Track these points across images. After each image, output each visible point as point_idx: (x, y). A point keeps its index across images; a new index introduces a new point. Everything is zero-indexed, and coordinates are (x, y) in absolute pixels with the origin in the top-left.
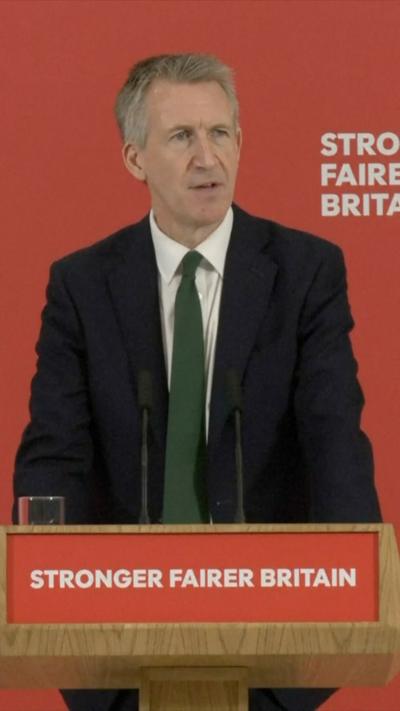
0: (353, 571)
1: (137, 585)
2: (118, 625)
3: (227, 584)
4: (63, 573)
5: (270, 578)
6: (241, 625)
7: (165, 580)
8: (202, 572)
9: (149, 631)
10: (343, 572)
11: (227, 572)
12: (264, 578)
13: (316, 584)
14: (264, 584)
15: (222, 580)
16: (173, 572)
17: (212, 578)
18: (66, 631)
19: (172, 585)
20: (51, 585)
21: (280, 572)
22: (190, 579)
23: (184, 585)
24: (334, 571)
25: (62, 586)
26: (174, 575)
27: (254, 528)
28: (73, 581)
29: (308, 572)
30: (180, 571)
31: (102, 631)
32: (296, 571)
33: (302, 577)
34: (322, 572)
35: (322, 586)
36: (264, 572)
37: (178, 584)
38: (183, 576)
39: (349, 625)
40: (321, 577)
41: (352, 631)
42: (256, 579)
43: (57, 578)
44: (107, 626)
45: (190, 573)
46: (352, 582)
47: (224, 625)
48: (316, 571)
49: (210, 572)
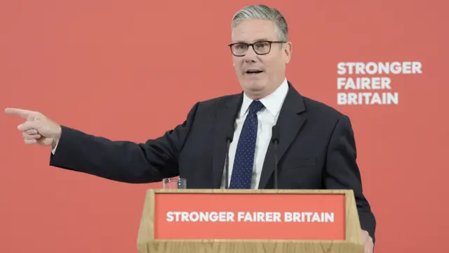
0: (332, 214)
1: (221, 220)
2: (212, 240)
3: (267, 220)
4: (183, 213)
5: (288, 217)
6: (274, 241)
7: (236, 217)
8: (255, 214)
9: (227, 243)
10: (327, 214)
11: (267, 214)
12: (286, 217)
13: (313, 221)
14: (286, 220)
15: (264, 218)
16: (240, 214)
17: (259, 217)
18: (184, 243)
19: (239, 220)
20: (177, 220)
21: (295, 214)
22: (248, 217)
23: (245, 220)
24: (322, 214)
25: (183, 220)
26: (240, 215)
27: (281, 191)
28: (189, 218)
29: (309, 214)
30: (243, 213)
31: (203, 243)
32: (303, 214)
33: (306, 217)
34: (316, 214)
35: (316, 222)
36: (286, 214)
37: (242, 219)
38: (245, 215)
39: (330, 242)
40: (316, 217)
41: (332, 244)
42: (282, 218)
43: (180, 216)
44: (206, 241)
45: (248, 214)
46: (332, 220)
47: (266, 241)
48: (313, 214)
49: (259, 213)
